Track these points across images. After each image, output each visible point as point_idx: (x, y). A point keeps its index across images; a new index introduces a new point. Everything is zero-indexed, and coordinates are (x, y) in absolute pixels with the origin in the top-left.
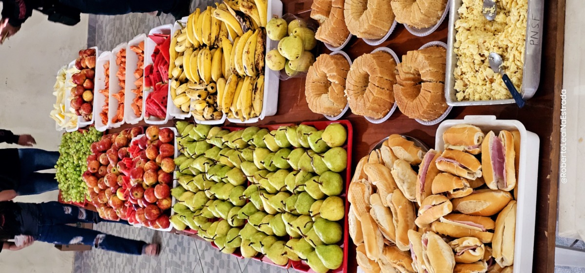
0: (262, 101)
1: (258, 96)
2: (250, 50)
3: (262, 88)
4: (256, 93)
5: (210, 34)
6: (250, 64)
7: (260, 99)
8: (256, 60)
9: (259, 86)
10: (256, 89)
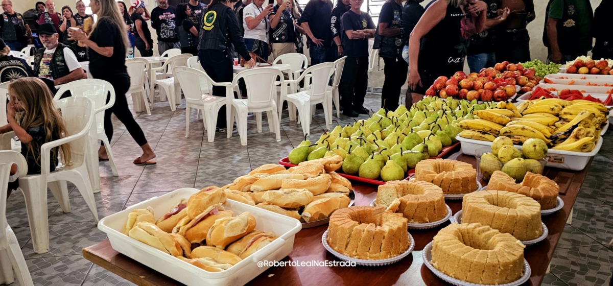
0: (471, 138)
1: (476, 133)
2: (526, 131)
3: (485, 139)
4: (479, 133)
5: (571, 114)
6: (510, 130)
7: (473, 135)
8: (515, 136)
9: (486, 136)
10: (484, 133)
